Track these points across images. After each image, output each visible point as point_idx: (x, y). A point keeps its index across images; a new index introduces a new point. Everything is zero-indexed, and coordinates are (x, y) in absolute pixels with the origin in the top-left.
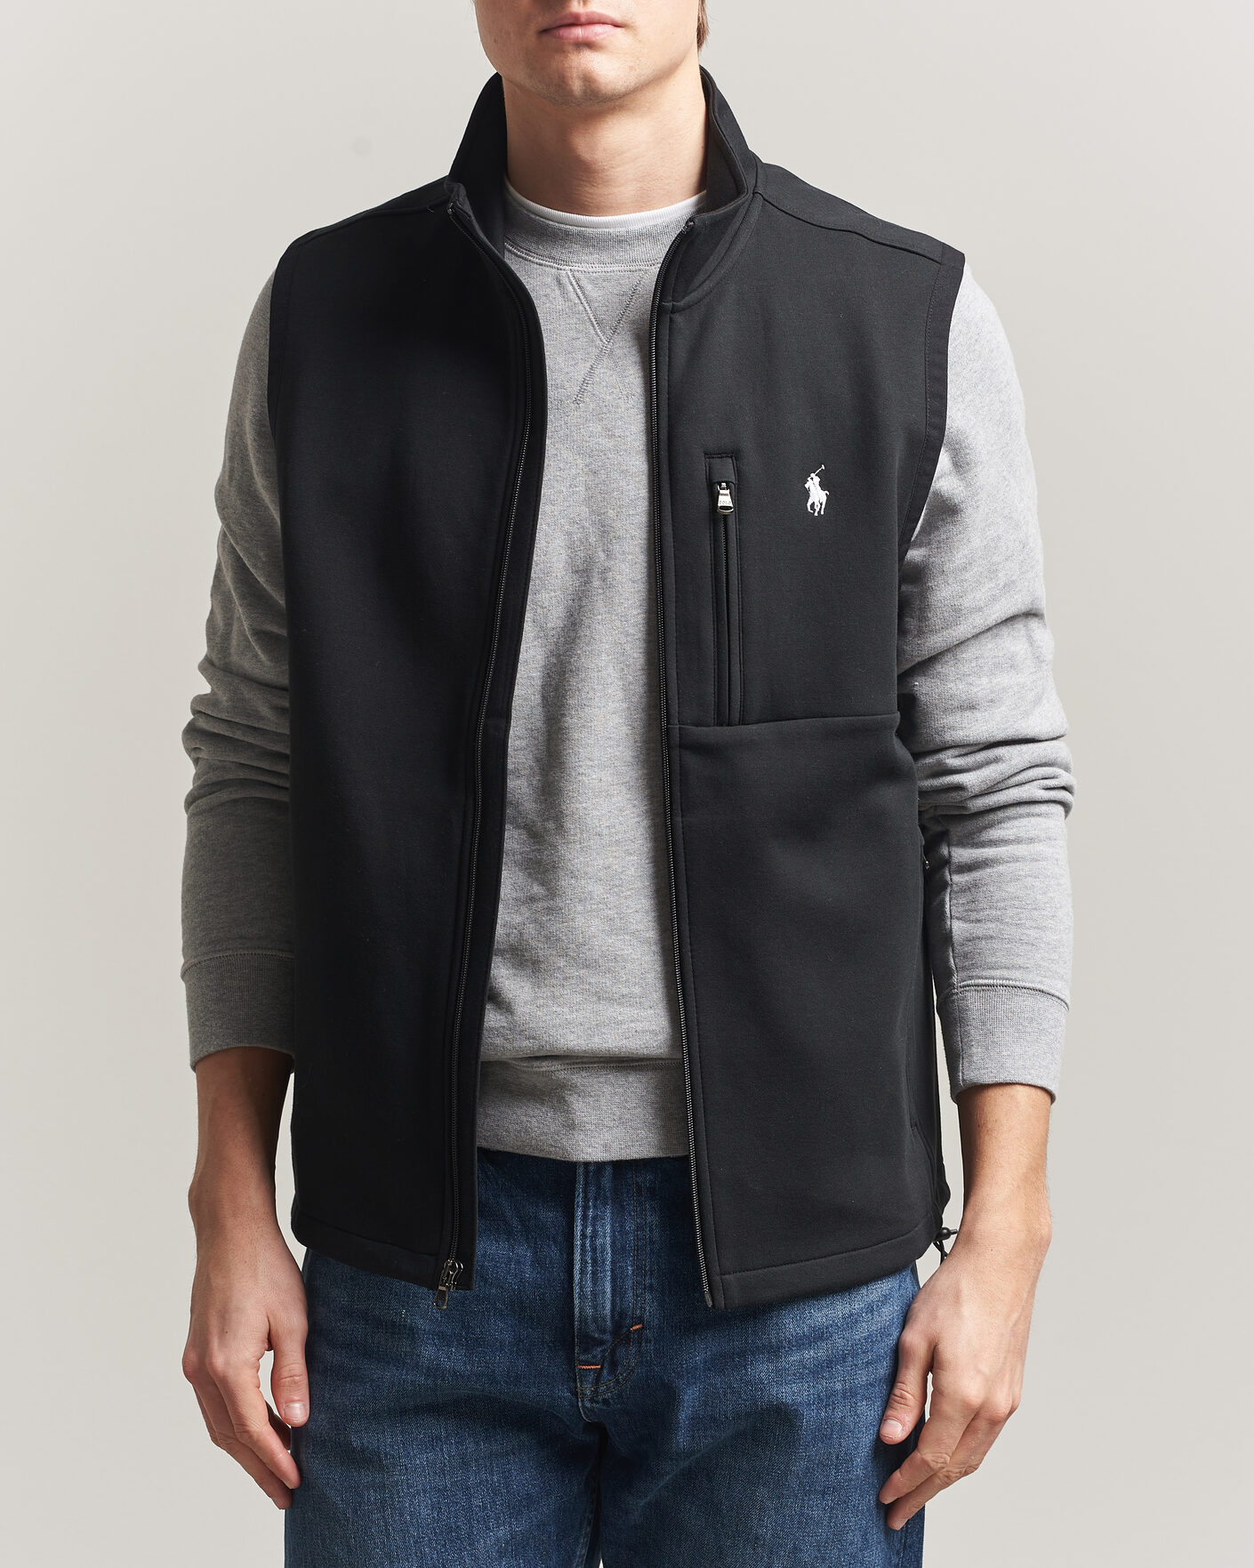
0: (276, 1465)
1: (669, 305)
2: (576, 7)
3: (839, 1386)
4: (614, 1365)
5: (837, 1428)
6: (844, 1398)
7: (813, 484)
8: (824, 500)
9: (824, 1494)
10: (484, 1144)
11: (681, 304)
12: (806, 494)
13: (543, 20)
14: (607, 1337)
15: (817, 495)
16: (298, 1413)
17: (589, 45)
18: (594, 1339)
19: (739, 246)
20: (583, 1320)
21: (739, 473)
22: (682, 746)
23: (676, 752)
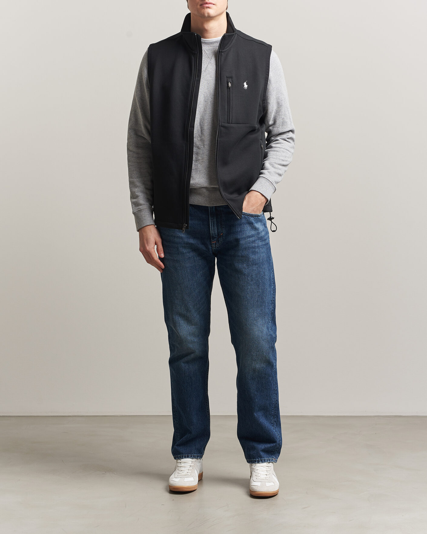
0: (160, 265)
1: (221, 51)
2: (207, 1)
3: (256, 245)
4: (218, 241)
5: (256, 253)
6: (257, 247)
7: (245, 84)
8: (247, 87)
9: (256, 265)
10: (191, 203)
11: (223, 51)
12: (244, 85)
13: (201, 3)
14: (217, 236)
15: (246, 86)
16: (162, 255)
17: (209, 8)
18: (214, 237)
19: (233, 42)
20: (212, 234)
21: (232, 81)
22: (221, 126)
23: (220, 127)
